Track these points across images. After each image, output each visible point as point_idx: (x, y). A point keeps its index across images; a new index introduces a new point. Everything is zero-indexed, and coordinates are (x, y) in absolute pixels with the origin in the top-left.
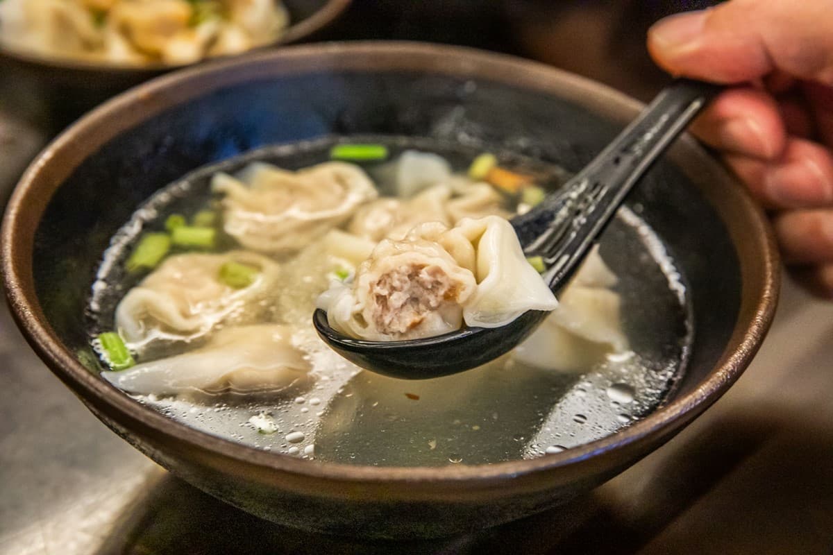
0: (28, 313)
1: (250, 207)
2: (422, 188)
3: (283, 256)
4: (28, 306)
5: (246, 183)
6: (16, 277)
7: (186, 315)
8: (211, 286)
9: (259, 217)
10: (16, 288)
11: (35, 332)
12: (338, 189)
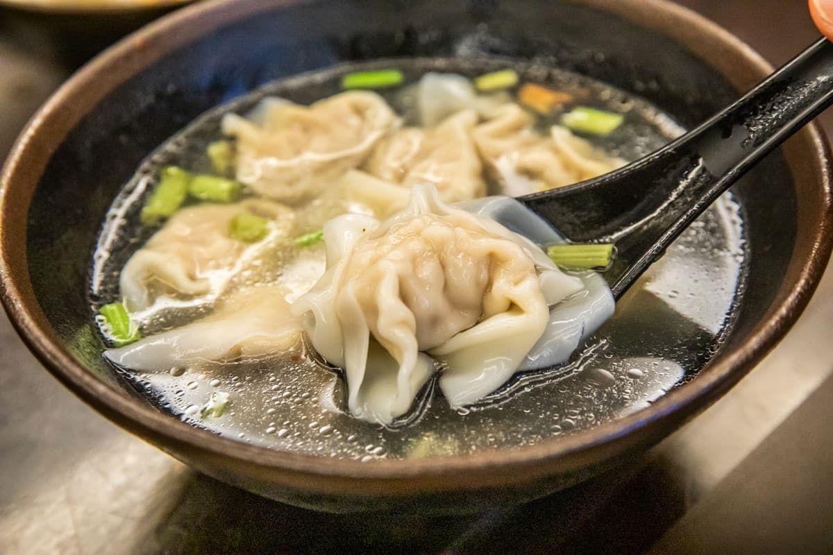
0: (19, 305)
1: (263, 152)
2: (446, 114)
3: (298, 203)
4: (19, 298)
5: (259, 125)
6: (5, 265)
7: (192, 278)
8: (220, 243)
9: (273, 162)
10: (6, 277)
11: (27, 327)
12: (354, 121)
